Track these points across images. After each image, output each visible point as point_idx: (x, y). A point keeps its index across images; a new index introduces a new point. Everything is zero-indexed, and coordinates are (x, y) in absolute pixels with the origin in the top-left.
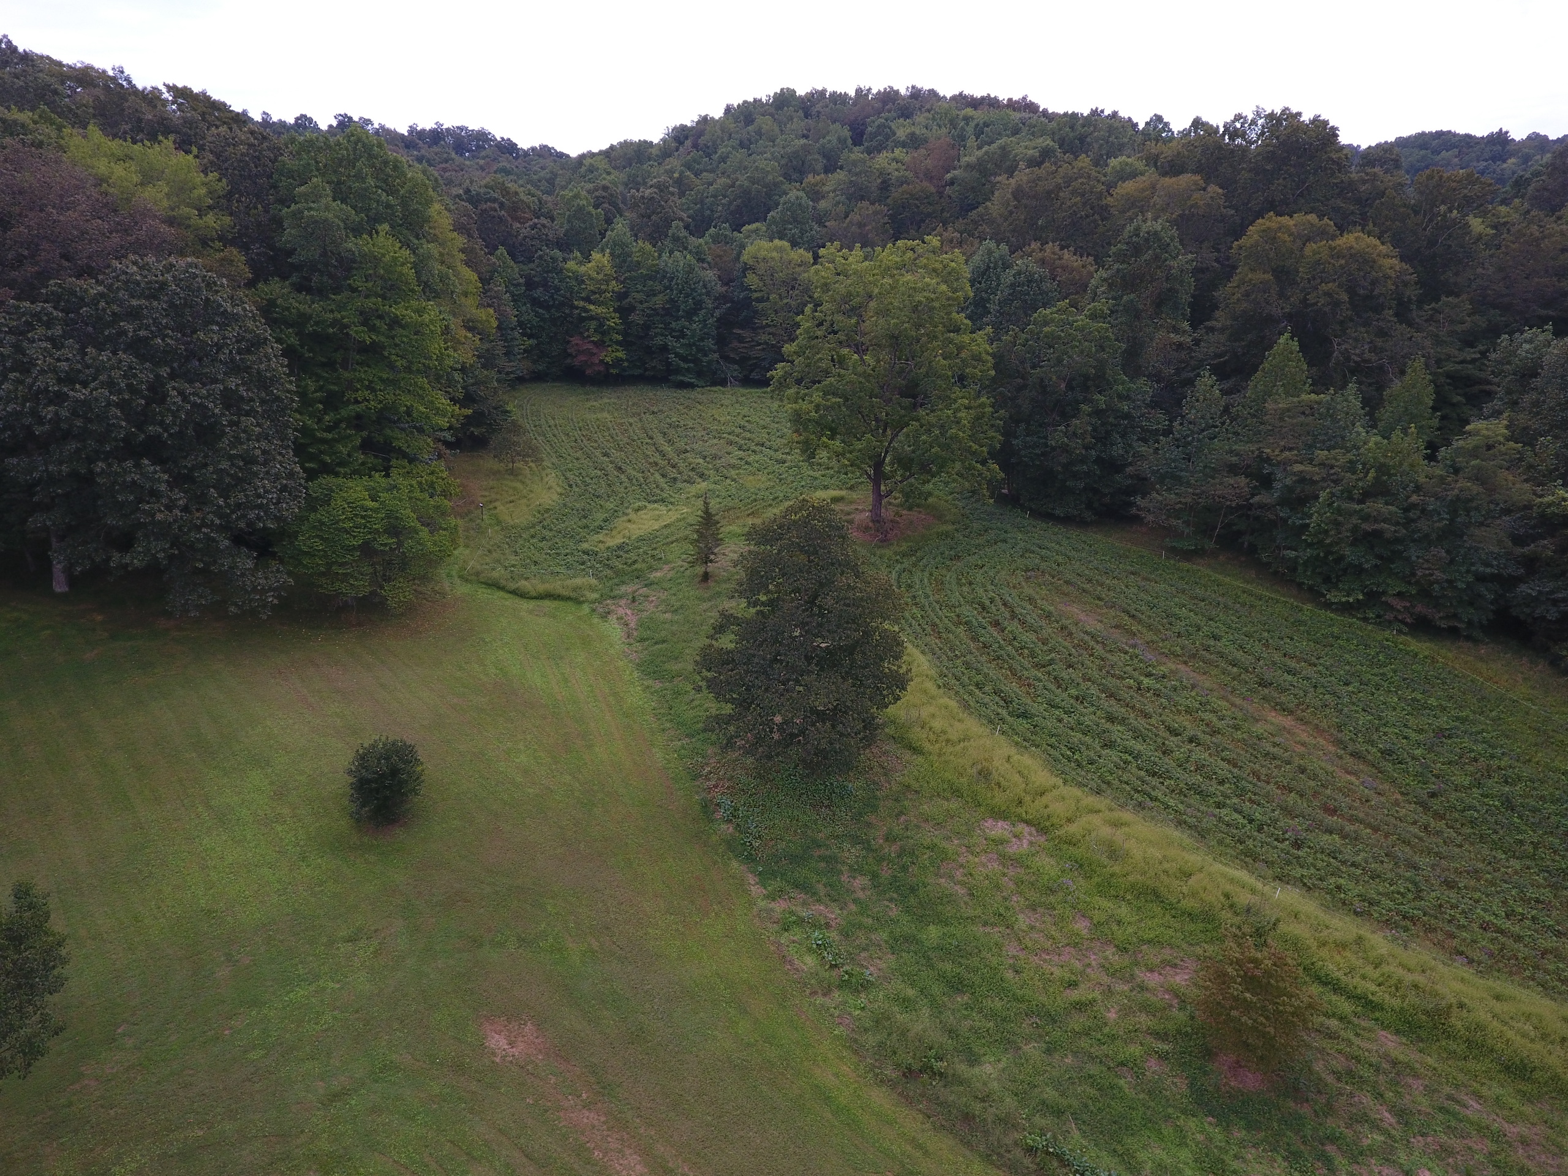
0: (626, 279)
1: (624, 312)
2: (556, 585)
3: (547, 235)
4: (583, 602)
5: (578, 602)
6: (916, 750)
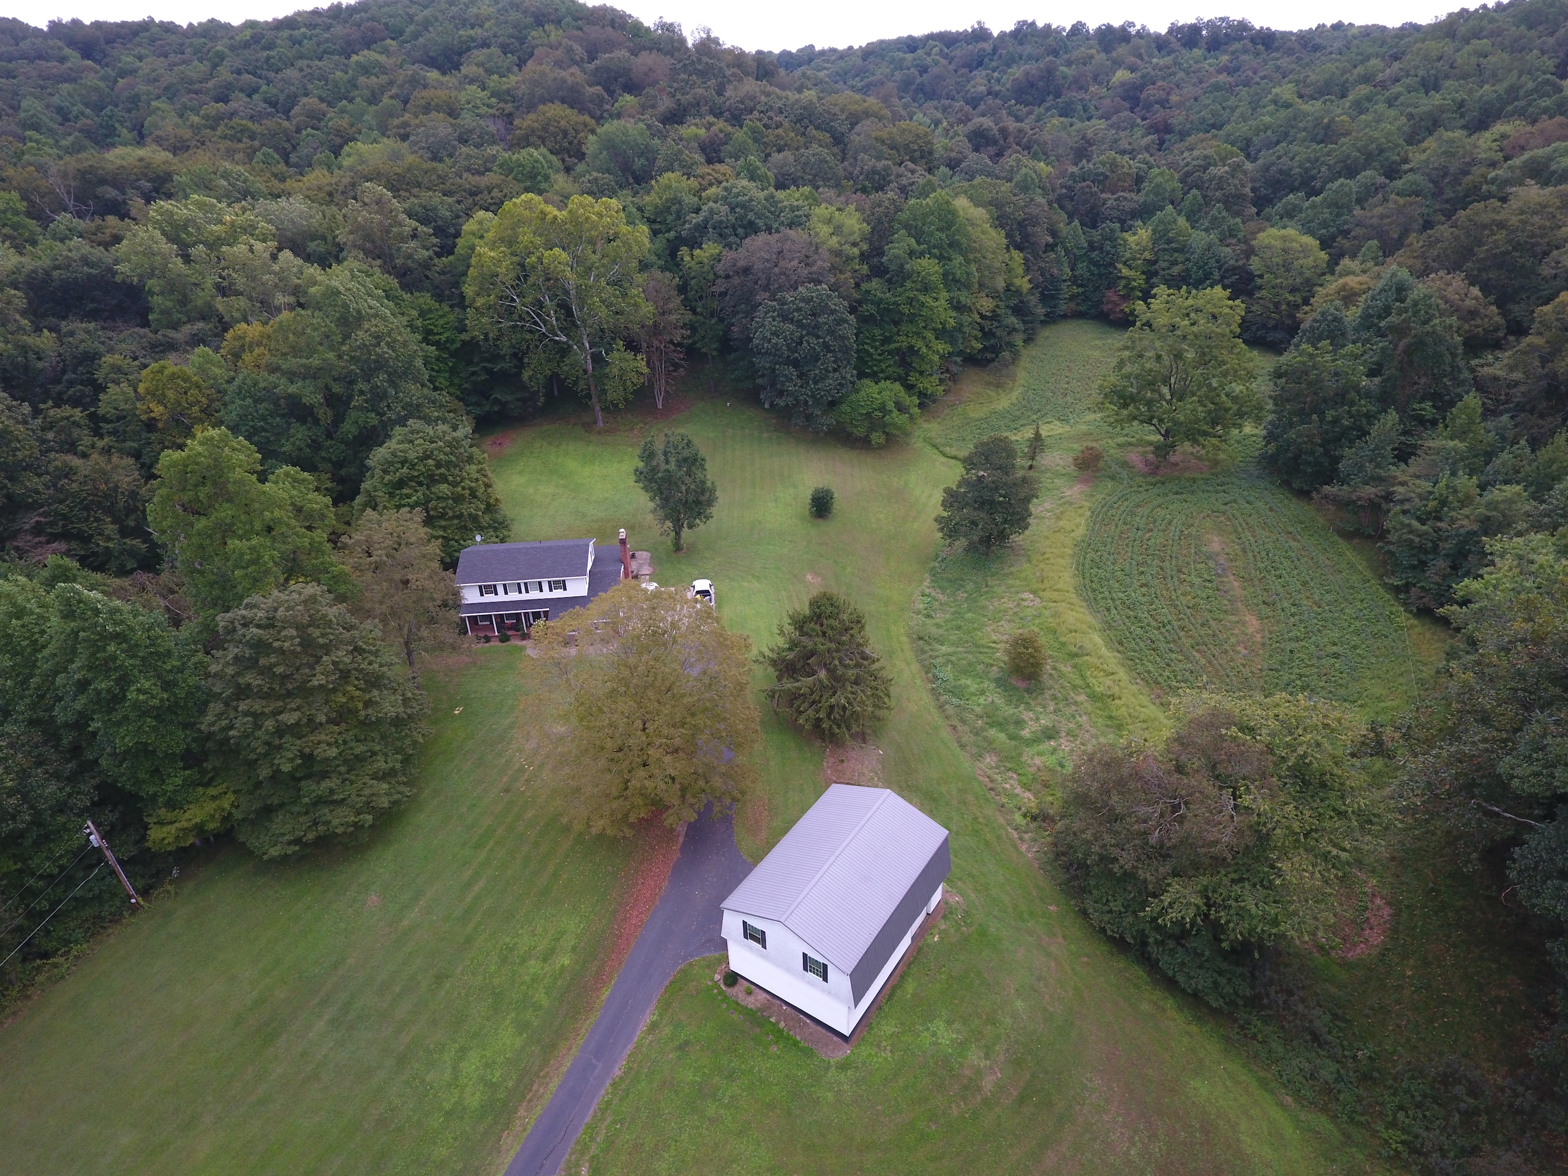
0: (1159, 250)
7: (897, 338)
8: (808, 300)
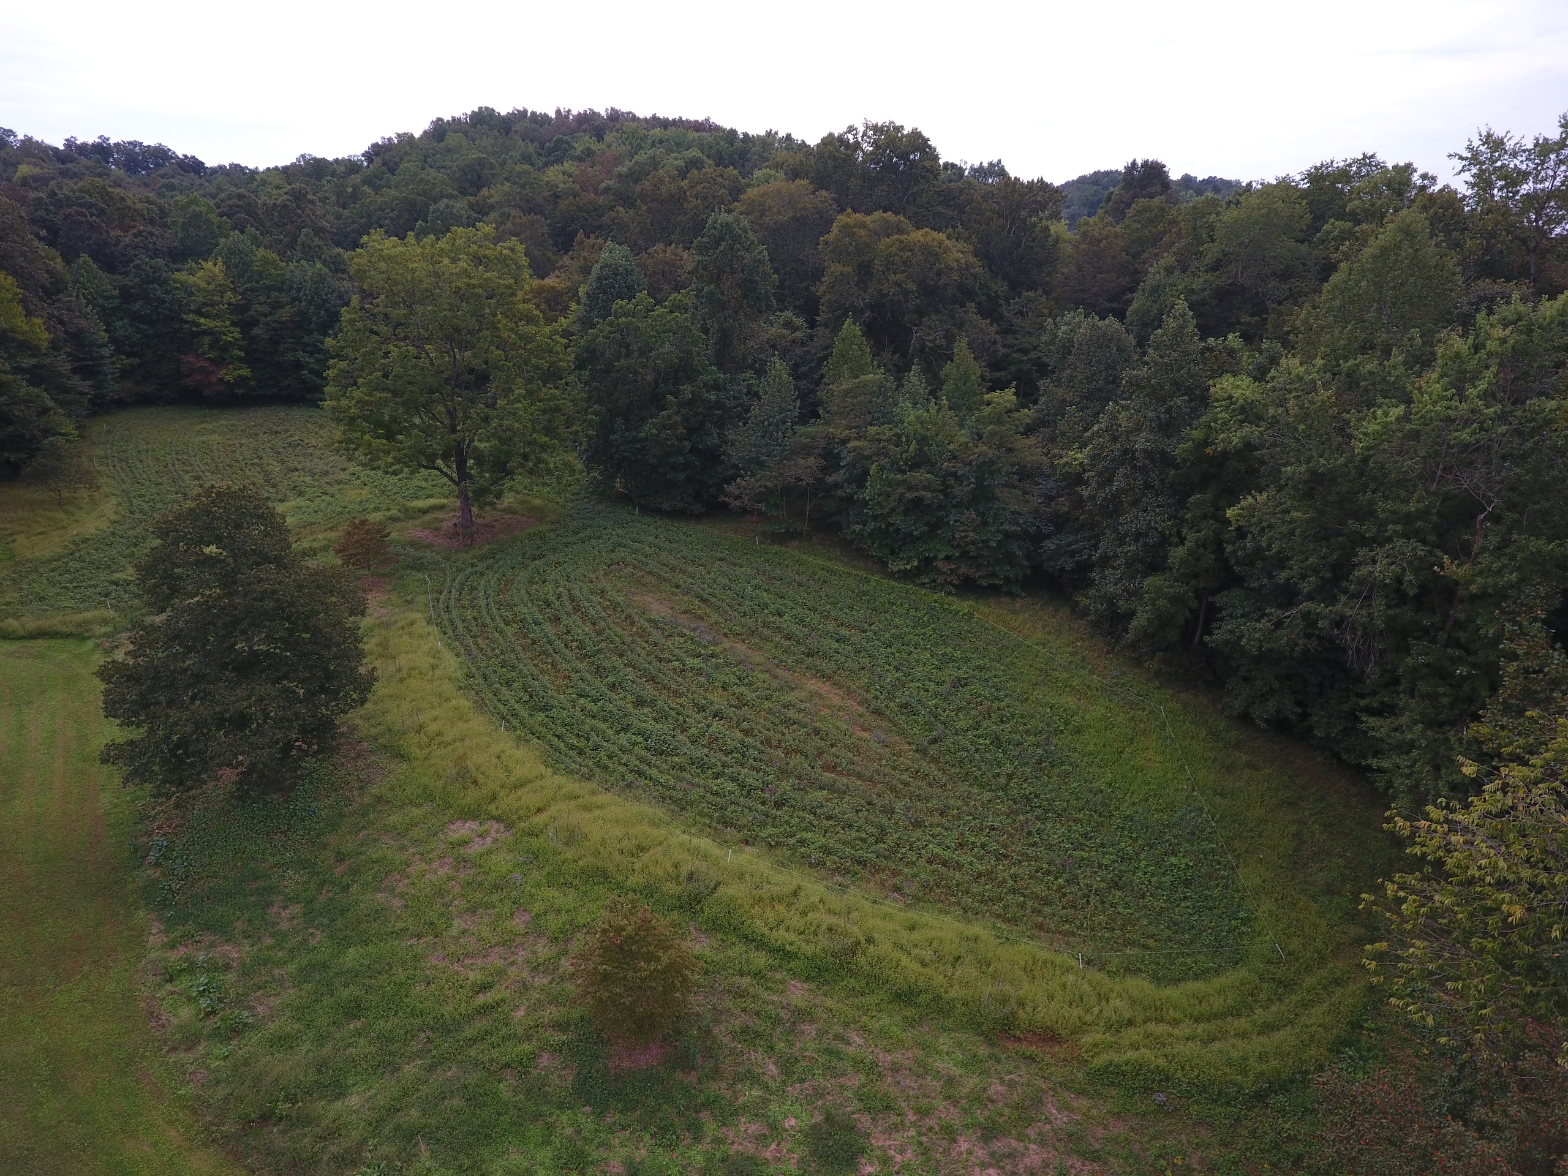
0: (246, 290)
1: (246, 326)
2: (55, 621)
3: (155, 244)
4: (89, 638)
5: (81, 638)
6: (403, 757)
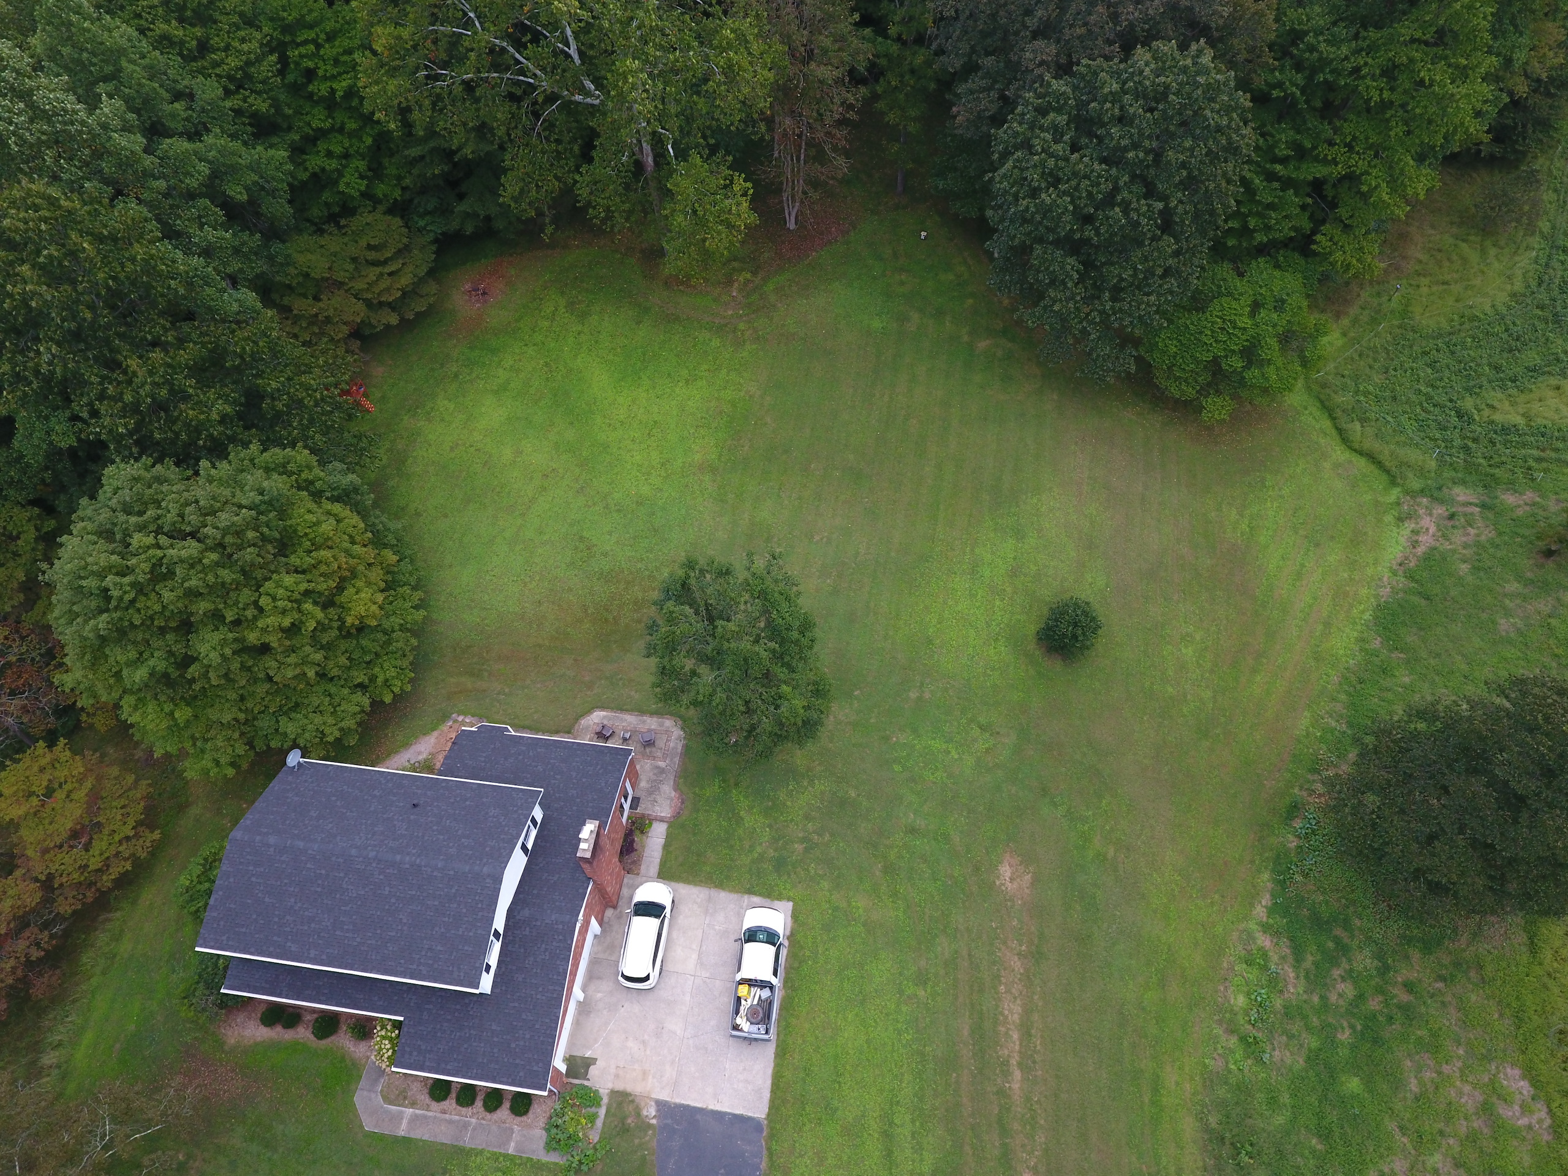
4: (1398, 485)
5: (1394, 481)
7: (1323, 150)
8: (1155, 98)
